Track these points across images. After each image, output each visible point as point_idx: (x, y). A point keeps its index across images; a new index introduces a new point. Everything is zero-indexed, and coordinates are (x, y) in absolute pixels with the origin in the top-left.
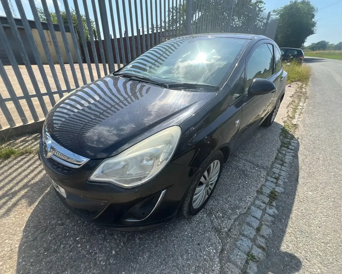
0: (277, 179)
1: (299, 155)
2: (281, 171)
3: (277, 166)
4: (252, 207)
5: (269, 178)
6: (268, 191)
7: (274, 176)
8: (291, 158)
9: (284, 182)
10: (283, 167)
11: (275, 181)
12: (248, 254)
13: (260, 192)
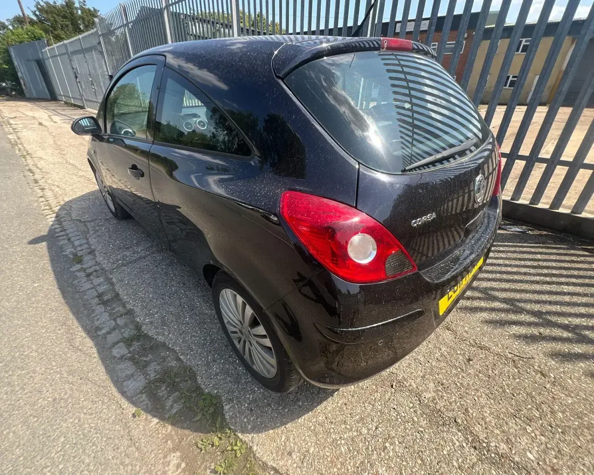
0: (88, 275)
1: (89, 343)
2: (92, 286)
3: (103, 286)
4: (85, 241)
5: (97, 268)
6: (86, 259)
7: (94, 273)
8: (98, 320)
9: (77, 277)
10: (96, 294)
11: (88, 271)
12: (65, 230)
13: (92, 252)
